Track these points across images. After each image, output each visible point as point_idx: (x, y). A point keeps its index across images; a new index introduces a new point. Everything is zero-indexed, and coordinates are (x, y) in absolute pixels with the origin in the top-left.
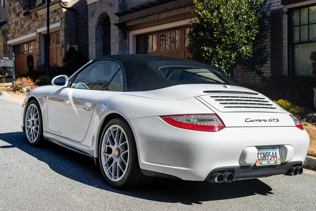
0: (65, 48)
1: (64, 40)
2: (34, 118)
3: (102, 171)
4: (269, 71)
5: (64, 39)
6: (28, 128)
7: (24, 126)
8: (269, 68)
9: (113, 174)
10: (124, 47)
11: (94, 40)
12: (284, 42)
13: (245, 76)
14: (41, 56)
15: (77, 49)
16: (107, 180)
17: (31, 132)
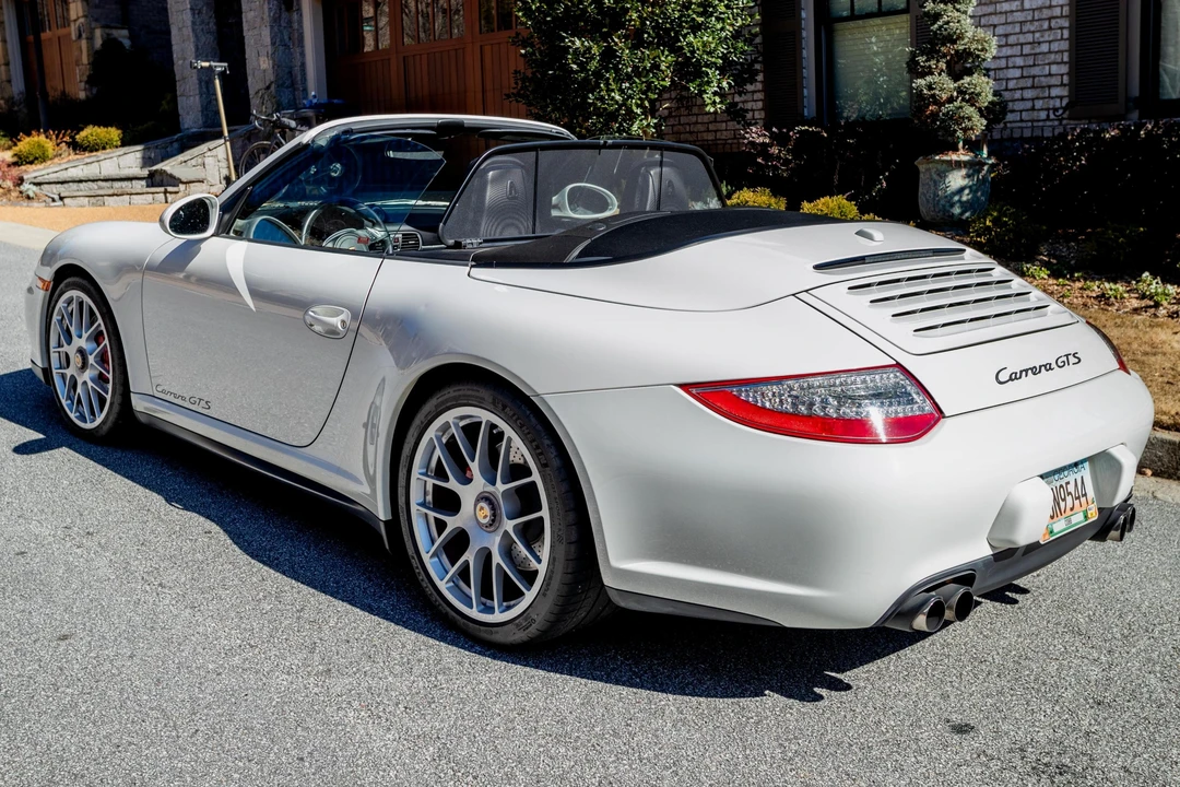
0: (87, 39)
1: (85, 16)
2: (87, 340)
3: (422, 576)
4: (760, 105)
5: (84, 11)
6: (63, 376)
7: (46, 366)
8: (760, 96)
9: (472, 593)
10: (286, 37)
11: (188, 17)
12: (803, 15)
13: (683, 120)
14: (12, 67)
15: (127, 43)
16: (447, 613)
17: (79, 390)
